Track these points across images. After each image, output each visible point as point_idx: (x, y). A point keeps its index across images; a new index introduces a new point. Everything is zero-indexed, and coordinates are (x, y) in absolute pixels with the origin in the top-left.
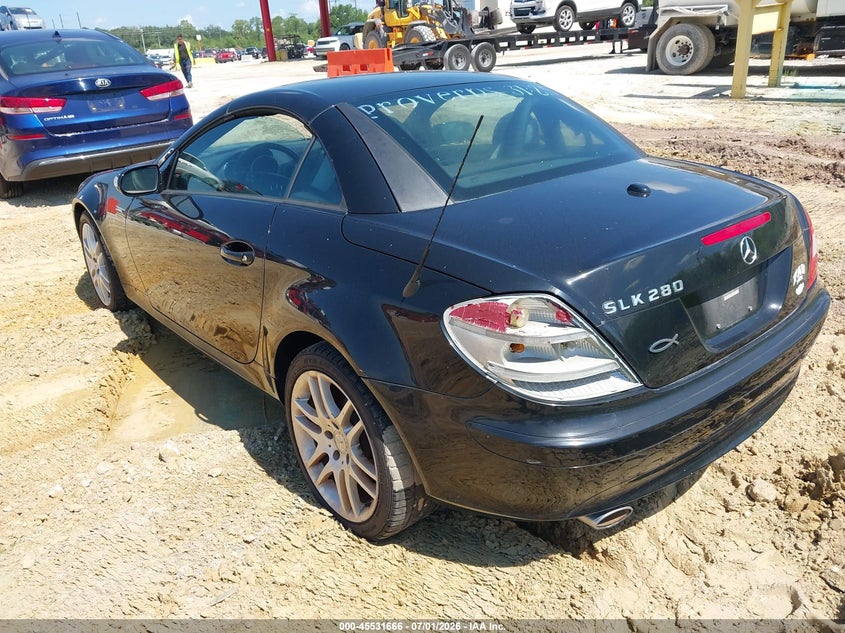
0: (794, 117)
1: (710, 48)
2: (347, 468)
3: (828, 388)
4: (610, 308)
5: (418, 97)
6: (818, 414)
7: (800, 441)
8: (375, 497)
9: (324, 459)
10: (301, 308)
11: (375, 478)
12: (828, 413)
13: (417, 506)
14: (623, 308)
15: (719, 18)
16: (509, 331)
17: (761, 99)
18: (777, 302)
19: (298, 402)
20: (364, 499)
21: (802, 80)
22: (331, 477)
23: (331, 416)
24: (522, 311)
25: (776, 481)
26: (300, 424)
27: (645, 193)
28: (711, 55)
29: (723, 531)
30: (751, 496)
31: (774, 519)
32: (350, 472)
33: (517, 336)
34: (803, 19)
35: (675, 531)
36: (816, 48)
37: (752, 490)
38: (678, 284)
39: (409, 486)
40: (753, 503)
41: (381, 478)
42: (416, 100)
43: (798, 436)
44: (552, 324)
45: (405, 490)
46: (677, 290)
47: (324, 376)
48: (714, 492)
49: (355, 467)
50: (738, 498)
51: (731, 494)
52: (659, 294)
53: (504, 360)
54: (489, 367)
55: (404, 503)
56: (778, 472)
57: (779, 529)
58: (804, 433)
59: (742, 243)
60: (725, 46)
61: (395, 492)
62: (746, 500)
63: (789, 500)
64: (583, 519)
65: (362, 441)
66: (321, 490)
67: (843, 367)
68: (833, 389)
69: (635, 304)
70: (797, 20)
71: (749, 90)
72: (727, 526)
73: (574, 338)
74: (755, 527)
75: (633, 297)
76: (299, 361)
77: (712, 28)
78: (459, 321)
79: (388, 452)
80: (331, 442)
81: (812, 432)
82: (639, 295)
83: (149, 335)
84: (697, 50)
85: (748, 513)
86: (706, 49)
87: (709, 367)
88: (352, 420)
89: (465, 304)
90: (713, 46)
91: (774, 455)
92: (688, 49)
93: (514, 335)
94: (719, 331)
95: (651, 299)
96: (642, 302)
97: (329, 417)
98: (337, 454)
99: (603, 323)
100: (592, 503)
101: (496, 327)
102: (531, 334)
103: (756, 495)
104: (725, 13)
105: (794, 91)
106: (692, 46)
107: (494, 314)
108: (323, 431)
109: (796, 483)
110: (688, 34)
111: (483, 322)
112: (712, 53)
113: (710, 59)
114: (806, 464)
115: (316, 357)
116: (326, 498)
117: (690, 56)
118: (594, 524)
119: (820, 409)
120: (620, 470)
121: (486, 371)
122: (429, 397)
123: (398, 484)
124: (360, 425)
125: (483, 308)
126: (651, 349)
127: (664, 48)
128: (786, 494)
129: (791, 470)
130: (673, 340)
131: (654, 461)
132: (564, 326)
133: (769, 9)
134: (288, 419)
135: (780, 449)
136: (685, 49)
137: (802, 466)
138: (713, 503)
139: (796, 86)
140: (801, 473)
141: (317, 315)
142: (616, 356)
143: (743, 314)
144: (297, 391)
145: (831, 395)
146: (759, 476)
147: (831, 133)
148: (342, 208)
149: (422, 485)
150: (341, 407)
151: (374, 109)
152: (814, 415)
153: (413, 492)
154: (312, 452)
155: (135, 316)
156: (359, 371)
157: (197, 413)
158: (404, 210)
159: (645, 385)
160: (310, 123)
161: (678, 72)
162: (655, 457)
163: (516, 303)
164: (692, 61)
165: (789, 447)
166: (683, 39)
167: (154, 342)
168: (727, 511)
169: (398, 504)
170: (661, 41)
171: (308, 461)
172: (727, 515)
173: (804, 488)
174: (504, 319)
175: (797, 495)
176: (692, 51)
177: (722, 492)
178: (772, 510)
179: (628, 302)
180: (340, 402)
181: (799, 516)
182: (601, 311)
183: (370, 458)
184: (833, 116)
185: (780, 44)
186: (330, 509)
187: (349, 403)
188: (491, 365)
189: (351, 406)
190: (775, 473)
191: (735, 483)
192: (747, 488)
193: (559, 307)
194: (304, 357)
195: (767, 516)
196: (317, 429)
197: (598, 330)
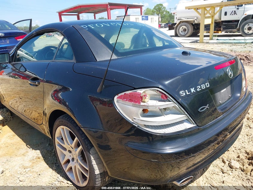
0: (219, 48)
1: (192, 30)
2: (77, 165)
3: (249, 126)
4: (182, 93)
5: (104, 24)
6: (247, 135)
7: (243, 145)
8: (88, 177)
9: (68, 161)
10: (60, 103)
11: (88, 169)
12: (251, 135)
13: (106, 180)
14: (188, 94)
15: (194, 21)
16: (142, 104)
17: (208, 43)
18: (239, 93)
19: (58, 139)
20: (84, 178)
21: (219, 38)
22: (71, 168)
23: (70, 144)
24: (147, 95)
25: (239, 160)
26: (59, 147)
27: (189, 54)
28: (192, 32)
29: (223, 181)
30: (231, 167)
31: (241, 175)
32: (78, 167)
33: (145, 106)
34: (218, 21)
35: (206, 183)
36: (222, 29)
37: (231, 164)
38: (207, 84)
39: (102, 172)
40: (232, 170)
41: (90, 169)
42: (103, 24)
43: (242, 144)
44: (160, 101)
45: (100, 174)
46: (207, 87)
47: (66, 127)
48: (217, 166)
49: (80, 164)
50: (226, 168)
51: (223, 166)
52: (201, 88)
53: (140, 117)
54: (134, 120)
55: (100, 179)
56: (238, 157)
57: (244, 179)
58: (244, 142)
59: (228, 70)
60: (196, 29)
61: (96, 175)
62: (229, 168)
63: (245, 168)
64: (175, 182)
65: (82, 154)
66: (68, 174)
67: (252, 119)
68: (250, 126)
69: (192, 92)
70: (216, 21)
71: (204, 41)
72: (224, 179)
73: (169, 106)
74: (234, 179)
75: (191, 89)
76: (57, 122)
77: (192, 24)
78: (121, 101)
79: (92, 158)
80: (70, 154)
81: (247, 142)
82: (193, 88)
83: (10, 116)
84: (188, 30)
85: (231, 174)
86: (191, 30)
87: (219, 118)
88: (78, 145)
89: (123, 94)
90: (193, 29)
91: (235, 151)
92: (186, 30)
93: (144, 105)
94: (221, 104)
95: (198, 90)
96: (195, 91)
97: (69, 144)
98: (73, 159)
99: (180, 99)
100: (177, 177)
101: (136, 102)
102: (151, 105)
103: (232, 166)
104: (196, 19)
105: (218, 41)
106: (187, 29)
107: (135, 97)
108: (67, 150)
109: (246, 161)
110: (185, 26)
111: (131, 100)
112: (193, 31)
113: (192, 33)
114: (248, 154)
115: (63, 120)
116: (70, 177)
117: (187, 32)
118: (178, 184)
119: (247, 134)
120: (187, 161)
121: (133, 122)
122: (109, 134)
123: (97, 172)
124: (81, 147)
125: (130, 95)
126: (199, 110)
127: (179, 30)
128: (243, 165)
129: (243, 156)
130: (207, 107)
131: (199, 158)
132: (165, 101)
133: (209, 17)
134: (54, 145)
135: (237, 148)
136: (185, 30)
137: (246, 154)
138: (217, 170)
139: (218, 39)
140: (246, 157)
141: (65, 105)
142: (186, 113)
143: (228, 98)
144: (57, 134)
145: (250, 128)
146: (232, 159)
147: (230, 51)
148: (74, 61)
149: (107, 171)
150: (73, 140)
151: (87, 27)
152: (246, 136)
153: (103, 174)
154: (64, 158)
155: (5, 110)
156: (79, 124)
157: (27, 145)
158: (98, 60)
159: (197, 125)
160: (63, 32)
161: (183, 36)
162: (199, 156)
163: (144, 92)
164: (187, 33)
165: (240, 147)
166: (184, 27)
167: (12, 119)
168: (223, 173)
169: (97, 180)
170: (178, 28)
171: (62, 162)
172: (223, 175)
173: (250, 163)
174: (140, 99)
175: (248, 166)
176: (187, 30)
177: (220, 165)
178: (239, 172)
179: (190, 91)
180: (73, 138)
181: (251, 174)
182: (179, 95)
183: (85, 161)
184: (230, 47)
185: (212, 28)
186: (71, 181)
187: (76, 138)
188: (135, 119)
189: (77, 139)
190: (237, 157)
191: (224, 162)
192: (229, 164)
193: (162, 93)
194: (59, 120)
195: (238, 174)
196: (65, 149)
197: (178, 102)
